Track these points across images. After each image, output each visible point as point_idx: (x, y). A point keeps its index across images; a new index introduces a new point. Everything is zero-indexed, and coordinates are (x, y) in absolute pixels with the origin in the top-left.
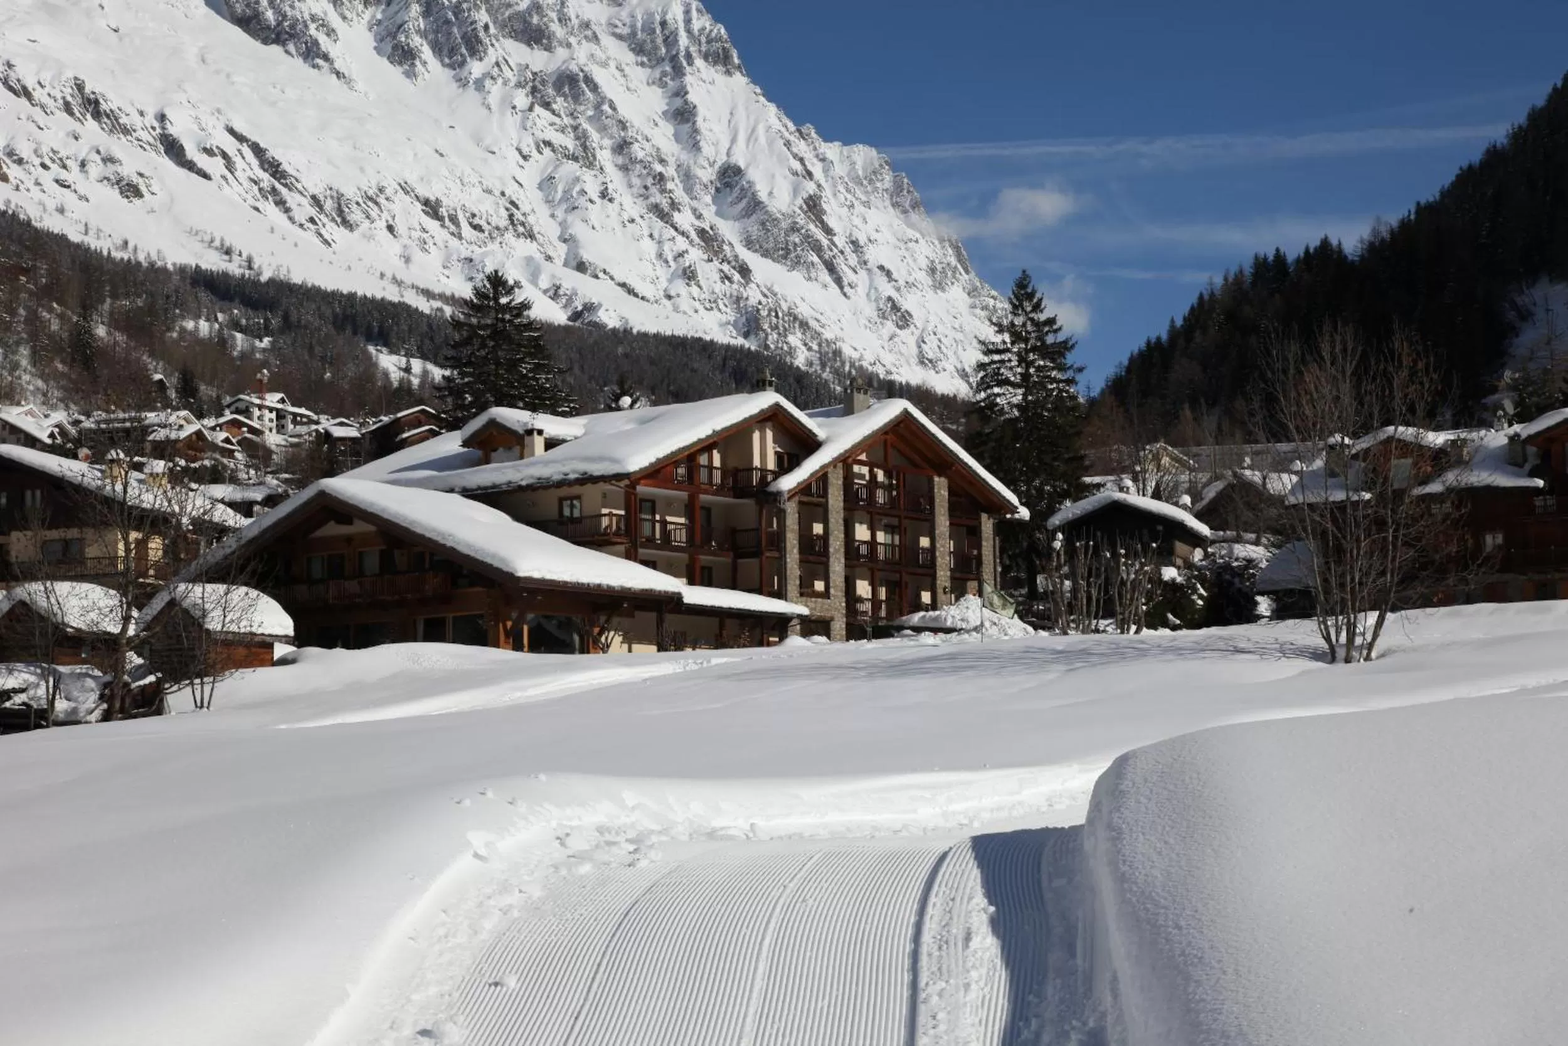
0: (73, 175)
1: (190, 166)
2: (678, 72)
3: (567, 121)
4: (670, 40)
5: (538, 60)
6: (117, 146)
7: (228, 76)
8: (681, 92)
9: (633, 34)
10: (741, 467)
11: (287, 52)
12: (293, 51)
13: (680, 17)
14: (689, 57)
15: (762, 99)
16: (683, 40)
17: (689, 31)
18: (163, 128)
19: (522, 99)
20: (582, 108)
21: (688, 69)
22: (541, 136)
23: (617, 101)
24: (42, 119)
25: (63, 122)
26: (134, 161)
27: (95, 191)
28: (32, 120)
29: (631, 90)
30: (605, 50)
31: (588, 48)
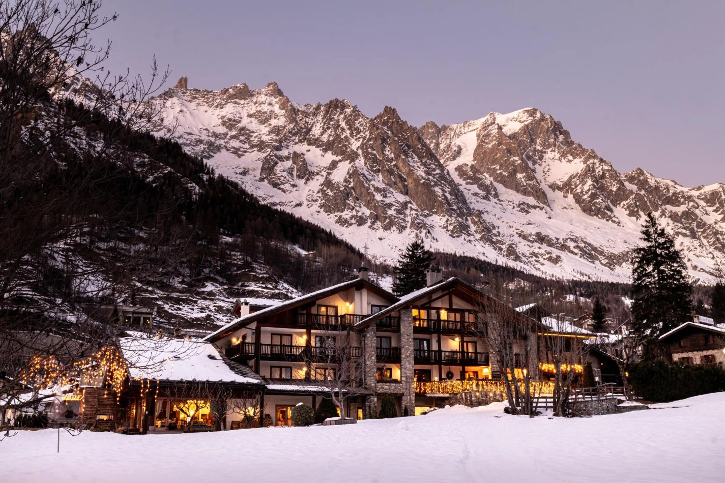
0: (541, 259)
1: (572, 252)
5: (676, 209)
6: (549, 249)
9: (706, 197)
11: (599, 218)
23: (702, 218)
24: (531, 245)
25: (536, 245)
26: (556, 252)
27: (546, 262)
28: (528, 245)
29: (707, 214)
30: (697, 203)
31: (691, 204)
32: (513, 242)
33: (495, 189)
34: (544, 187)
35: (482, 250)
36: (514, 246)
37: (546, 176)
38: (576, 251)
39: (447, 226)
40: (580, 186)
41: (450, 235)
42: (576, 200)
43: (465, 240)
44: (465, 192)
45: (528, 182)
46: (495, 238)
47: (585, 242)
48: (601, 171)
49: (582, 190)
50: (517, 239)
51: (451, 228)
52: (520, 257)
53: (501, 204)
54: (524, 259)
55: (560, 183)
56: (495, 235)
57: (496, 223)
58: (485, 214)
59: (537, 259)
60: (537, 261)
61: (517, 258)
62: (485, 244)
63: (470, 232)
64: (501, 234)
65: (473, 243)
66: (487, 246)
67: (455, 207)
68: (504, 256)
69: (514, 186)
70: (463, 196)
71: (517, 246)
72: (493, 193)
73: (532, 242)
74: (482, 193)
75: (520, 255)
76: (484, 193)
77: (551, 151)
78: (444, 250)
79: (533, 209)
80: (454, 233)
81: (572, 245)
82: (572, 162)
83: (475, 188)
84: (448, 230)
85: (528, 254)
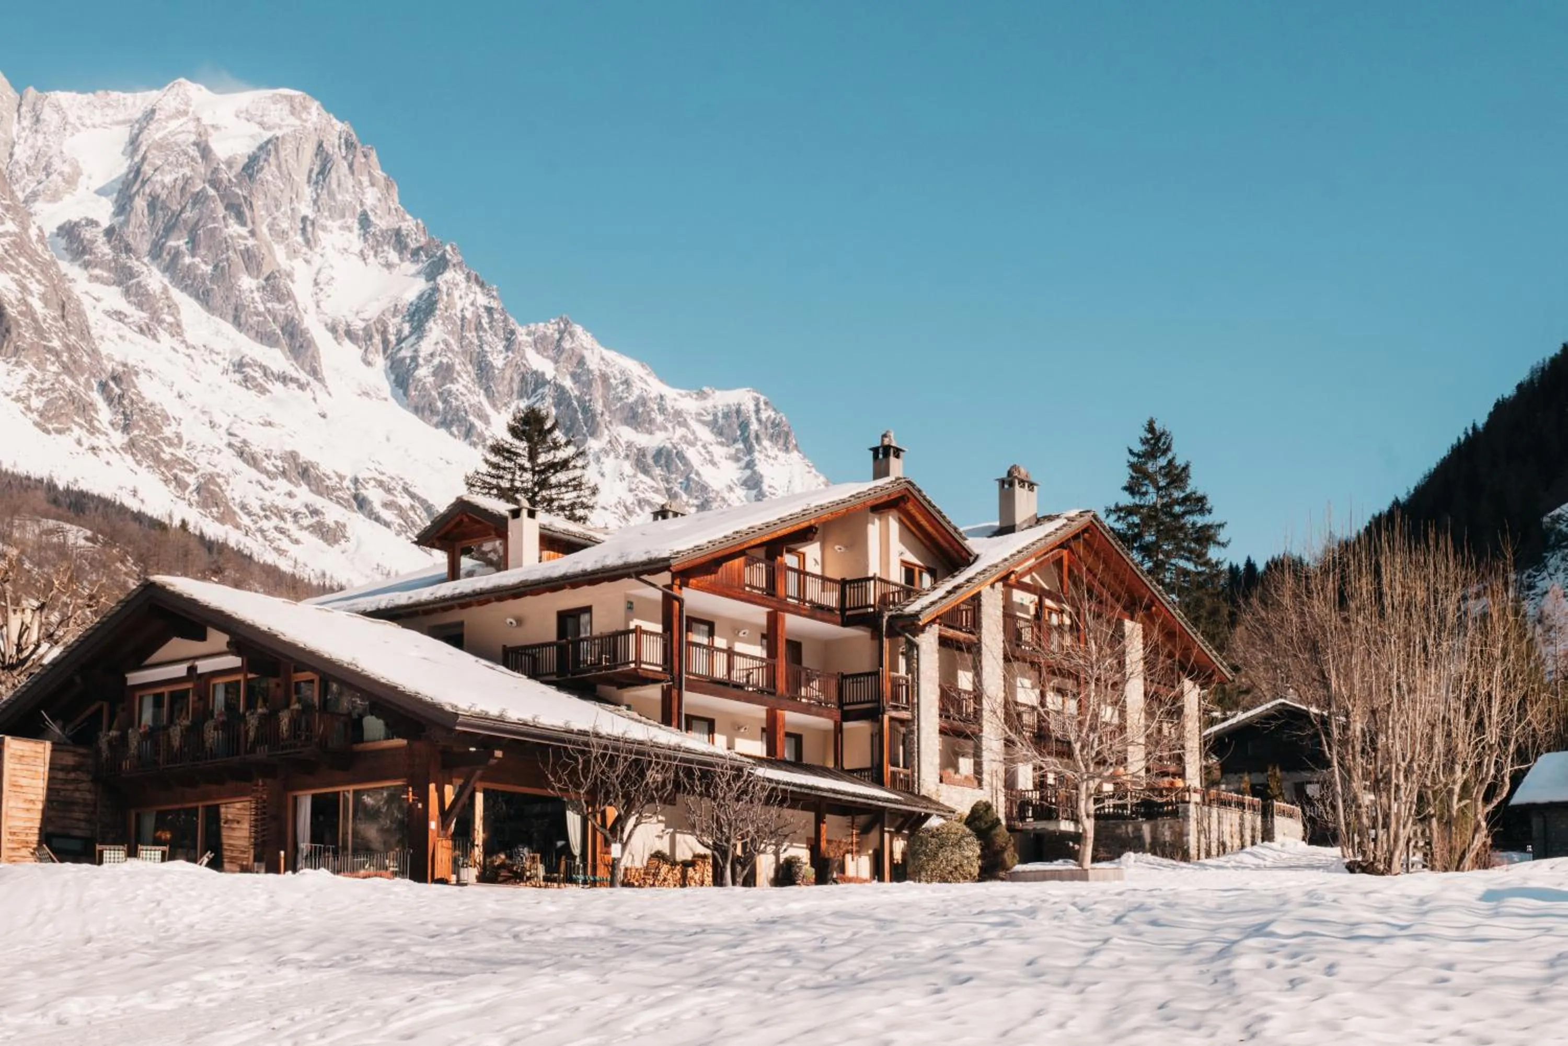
0: (290, 525)
1: (378, 519)
2: (750, 450)
3: (662, 485)
4: (744, 426)
5: (642, 440)
6: (319, 502)
7: (406, 451)
8: (750, 465)
9: (715, 421)
10: (848, 578)
11: (452, 434)
12: (456, 433)
13: (752, 407)
14: (757, 437)
15: (813, 470)
16: (754, 426)
17: (759, 420)
18: (357, 489)
19: (628, 468)
20: (674, 476)
21: (757, 447)
22: (641, 495)
23: (701, 470)
24: (267, 482)
25: (282, 485)
26: (333, 513)
27: (304, 536)
28: (260, 483)
29: (713, 463)
30: (694, 433)
31: (680, 431)
32: (217, 470)
33: (173, 307)
34: (314, 326)
35: (130, 482)
36: (220, 480)
37: (321, 296)
38: (387, 515)
39: (30, 395)
40: (412, 339)
41: (36, 424)
42: (397, 376)
43: (79, 442)
44: (87, 303)
45: (269, 305)
46: (168, 450)
47: (413, 496)
48: (471, 309)
49: (416, 351)
50: (228, 462)
51: (37, 402)
52: (234, 513)
53: (189, 356)
54: (245, 520)
55: (358, 325)
56: (171, 444)
57: (173, 407)
58: (143, 376)
59: (282, 524)
60: (281, 531)
61: (226, 517)
62: (139, 463)
63: (96, 423)
64: (185, 441)
65: (104, 455)
66: (143, 471)
67: (56, 344)
68: (190, 505)
69: (231, 312)
70: (80, 313)
71: (228, 483)
72: (169, 319)
73: (271, 476)
74: (138, 316)
75: (237, 509)
76: (144, 315)
77: (341, 228)
78: (15, 465)
79: (279, 385)
80: (49, 420)
81: (375, 496)
82: (396, 271)
83: (113, 297)
84: (28, 408)
85: (255, 507)
